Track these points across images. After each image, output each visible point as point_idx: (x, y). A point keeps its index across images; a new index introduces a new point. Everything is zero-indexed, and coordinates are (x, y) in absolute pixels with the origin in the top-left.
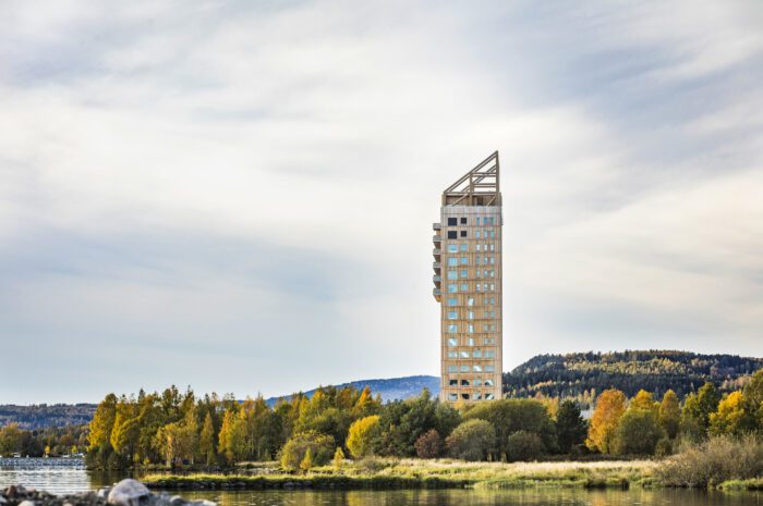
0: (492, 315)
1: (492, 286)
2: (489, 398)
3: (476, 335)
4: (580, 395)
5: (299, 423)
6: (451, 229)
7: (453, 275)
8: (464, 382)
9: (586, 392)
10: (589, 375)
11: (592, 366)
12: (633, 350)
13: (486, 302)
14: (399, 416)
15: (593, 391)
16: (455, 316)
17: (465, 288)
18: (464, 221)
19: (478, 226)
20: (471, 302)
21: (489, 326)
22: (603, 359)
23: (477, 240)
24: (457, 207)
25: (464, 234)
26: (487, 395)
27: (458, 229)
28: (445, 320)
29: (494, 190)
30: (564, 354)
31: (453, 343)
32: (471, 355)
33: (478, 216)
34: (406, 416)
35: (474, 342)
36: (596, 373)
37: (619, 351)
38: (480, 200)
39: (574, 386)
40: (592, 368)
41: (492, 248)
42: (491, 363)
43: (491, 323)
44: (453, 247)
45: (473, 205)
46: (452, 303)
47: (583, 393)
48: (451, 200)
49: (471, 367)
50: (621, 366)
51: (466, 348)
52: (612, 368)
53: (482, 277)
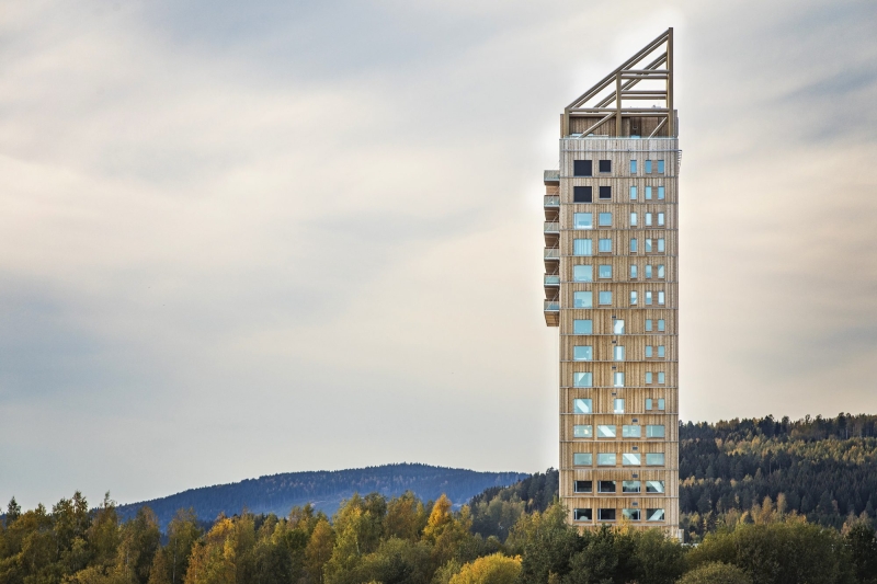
0: (661, 352)
1: (661, 295)
2: (656, 517)
3: (628, 393)
4: (756, 507)
5: (332, 569)
6: (581, 182)
7: (583, 274)
8: (607, 486)
9: (767, 500)
10: (770, 465)
11: (776, 447)
12: (854, 414)
13: (649, 326)
14: (567, 556)
15: (781, 498)
16: (585, 354)
17: (606, 298)
18: (605, 166)
19: (633, 176)
20: (619, 328)
21: (655, 375)
22: (795, 433)
23: (632, 205)
24: (592, 139)
25: (605, 192)
26: (651, 512)
27: (594, 182)
28: (568, 363)
29: (662, 104)
30: (713, 421)
31: (583, 407)
32: (619, 432)
33: (634, 157)
34: (581, 556)
35: (625, 406)
36: (785, 461)
37: (825, 417)
38: (635, 125)
39: (741, 488)
40: (775, 452)
41: (661, 221)
42: (659, 449)
43: (657, 368)
44: (584, 218)
45: (623, 134)
46: (583, 328)
47: (760, 502)
48: (578, 125)
49: (619, 455)
50: (833, 447)
51: (609, 418)
52: (814, 450)
53: (641, 279)
